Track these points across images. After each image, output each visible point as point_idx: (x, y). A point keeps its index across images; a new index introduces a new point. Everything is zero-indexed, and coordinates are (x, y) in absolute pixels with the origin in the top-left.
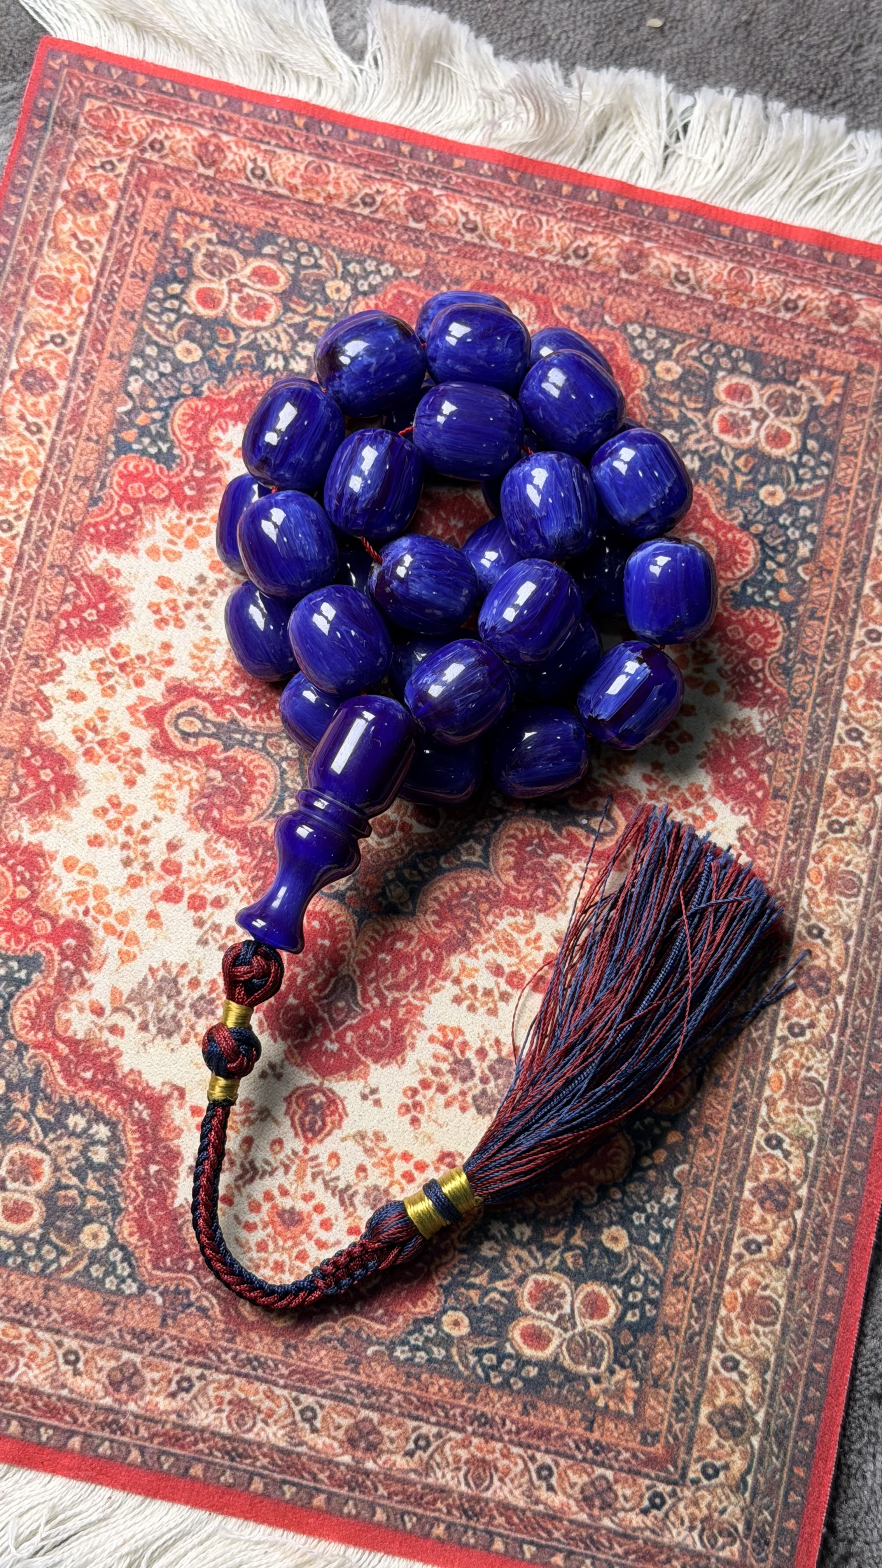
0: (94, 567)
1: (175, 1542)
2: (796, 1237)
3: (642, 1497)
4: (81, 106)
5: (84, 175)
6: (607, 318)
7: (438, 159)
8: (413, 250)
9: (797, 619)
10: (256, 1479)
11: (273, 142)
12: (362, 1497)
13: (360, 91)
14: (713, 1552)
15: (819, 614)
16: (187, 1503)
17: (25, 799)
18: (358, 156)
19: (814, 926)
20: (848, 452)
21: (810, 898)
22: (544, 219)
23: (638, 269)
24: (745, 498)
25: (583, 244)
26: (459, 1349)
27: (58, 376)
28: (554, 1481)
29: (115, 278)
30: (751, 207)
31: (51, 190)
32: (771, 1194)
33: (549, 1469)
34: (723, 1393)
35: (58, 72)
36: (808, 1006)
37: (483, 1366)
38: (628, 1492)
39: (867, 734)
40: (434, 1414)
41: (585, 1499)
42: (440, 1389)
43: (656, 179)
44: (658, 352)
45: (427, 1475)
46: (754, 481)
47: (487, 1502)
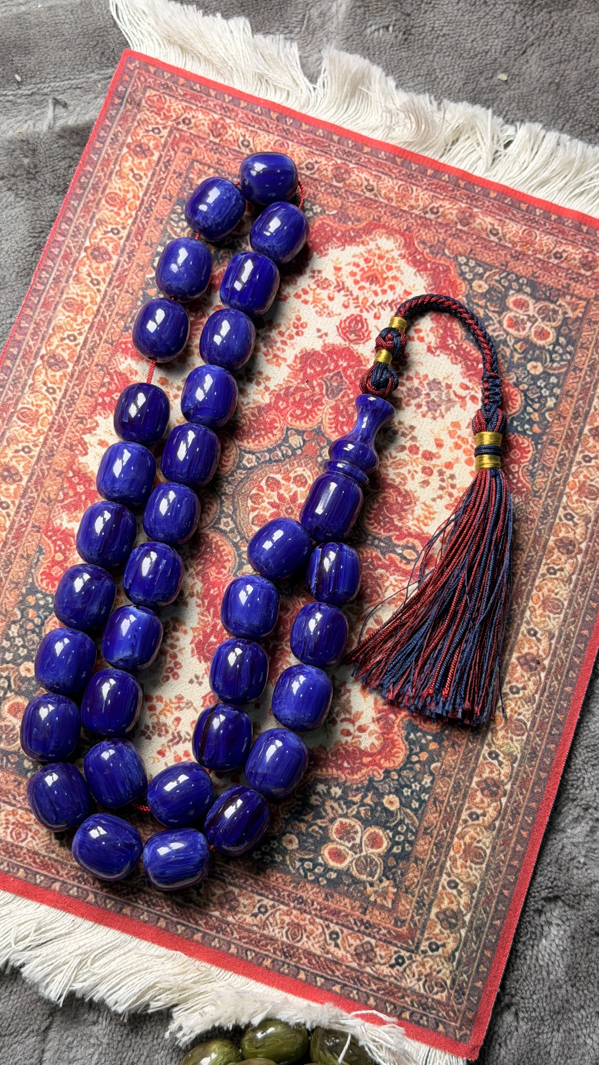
0: (122, 368)
1: (110, 951)
2: (501, 813)
3: (391, 957)
4: (144, 93)
5: (141, 134)
6: (446, 251)
7: (355, 146)
8: (334, 199)
9: (542, 444)
10: (162, 919)
11: (257, 126)
12: (223, 937)
13: (312, 101)
14: (431, 995)
15: (556, 442)
16: (119, 929)
17: (66, 502)
18: (307, 140)
19: (532, 629)
20: (584, 347)
21: (532, 612)
22: (414, 188)
23: (468, 224)
24: (518, 368)
25: (436, 206)
26: (290, 857)
27: (113, 252)
28: (339, 941)
29: (154, 198)
30: (540, 194)
31: (121, 141)
32: (488, 786)
33: (337, 934)
34: (446, 901)
35: (132, 71)
36: (523, 676)
37: (304, 869)
38: (383, 954)
39: (577, 517)
40: (272, 893)
41: (357, 955)
42: (277, 879)
43: (486, 171)
44: (476, 274)
45: (264, 929)
46: (525, 358)
47: (298, 949)
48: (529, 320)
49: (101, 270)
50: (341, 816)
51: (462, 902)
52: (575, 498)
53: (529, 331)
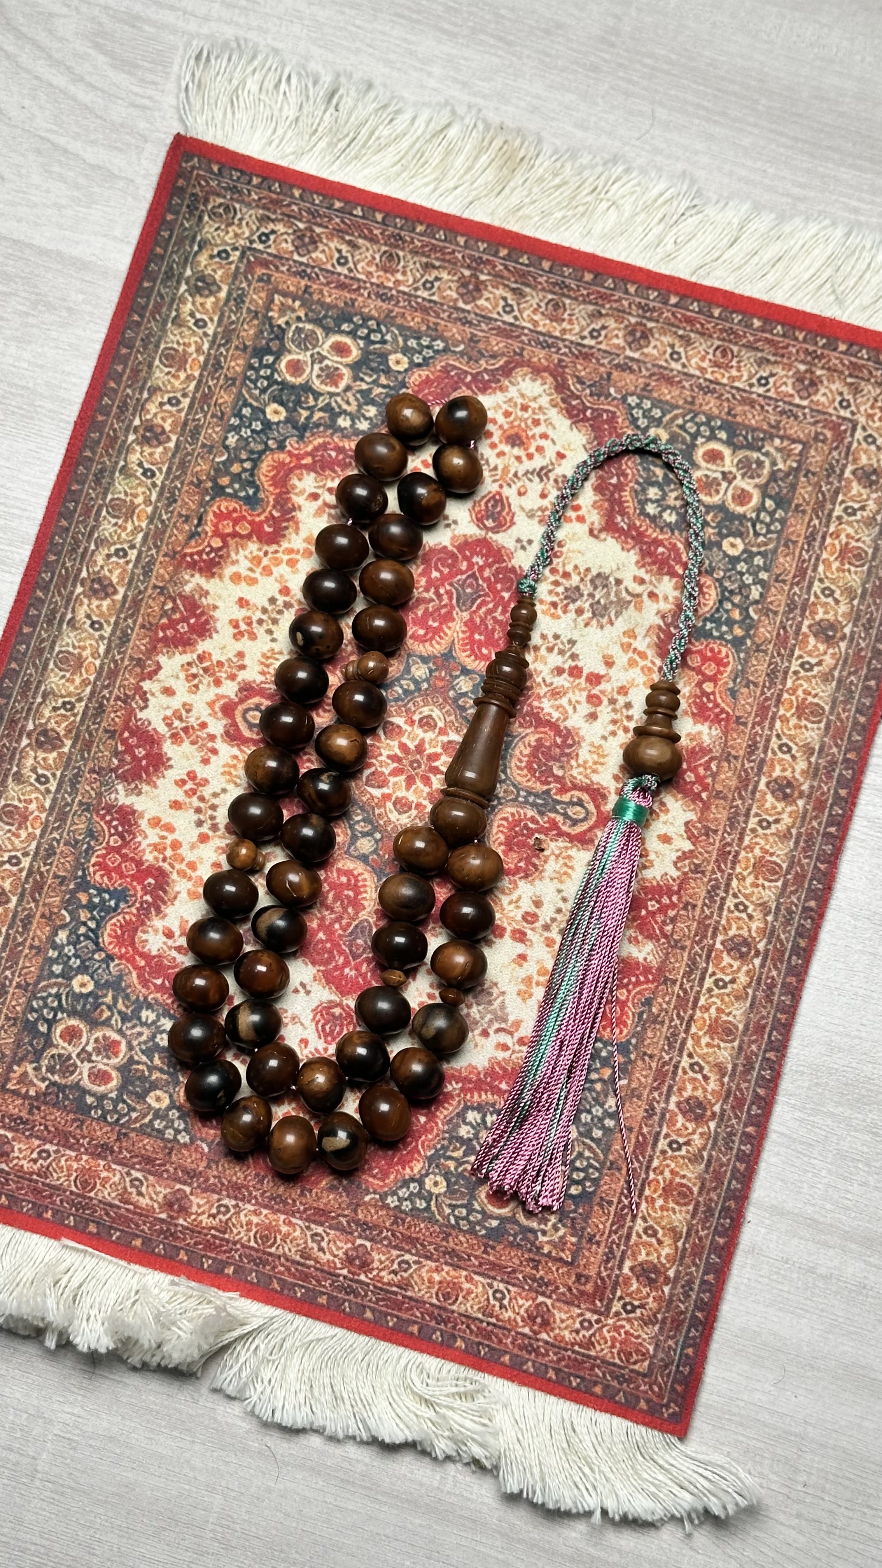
48: (90, 1055)
49: (689, 1087)
50: (338, 394)
51: (189, 306)
52: (33, 806)
53: (89, 1039)
